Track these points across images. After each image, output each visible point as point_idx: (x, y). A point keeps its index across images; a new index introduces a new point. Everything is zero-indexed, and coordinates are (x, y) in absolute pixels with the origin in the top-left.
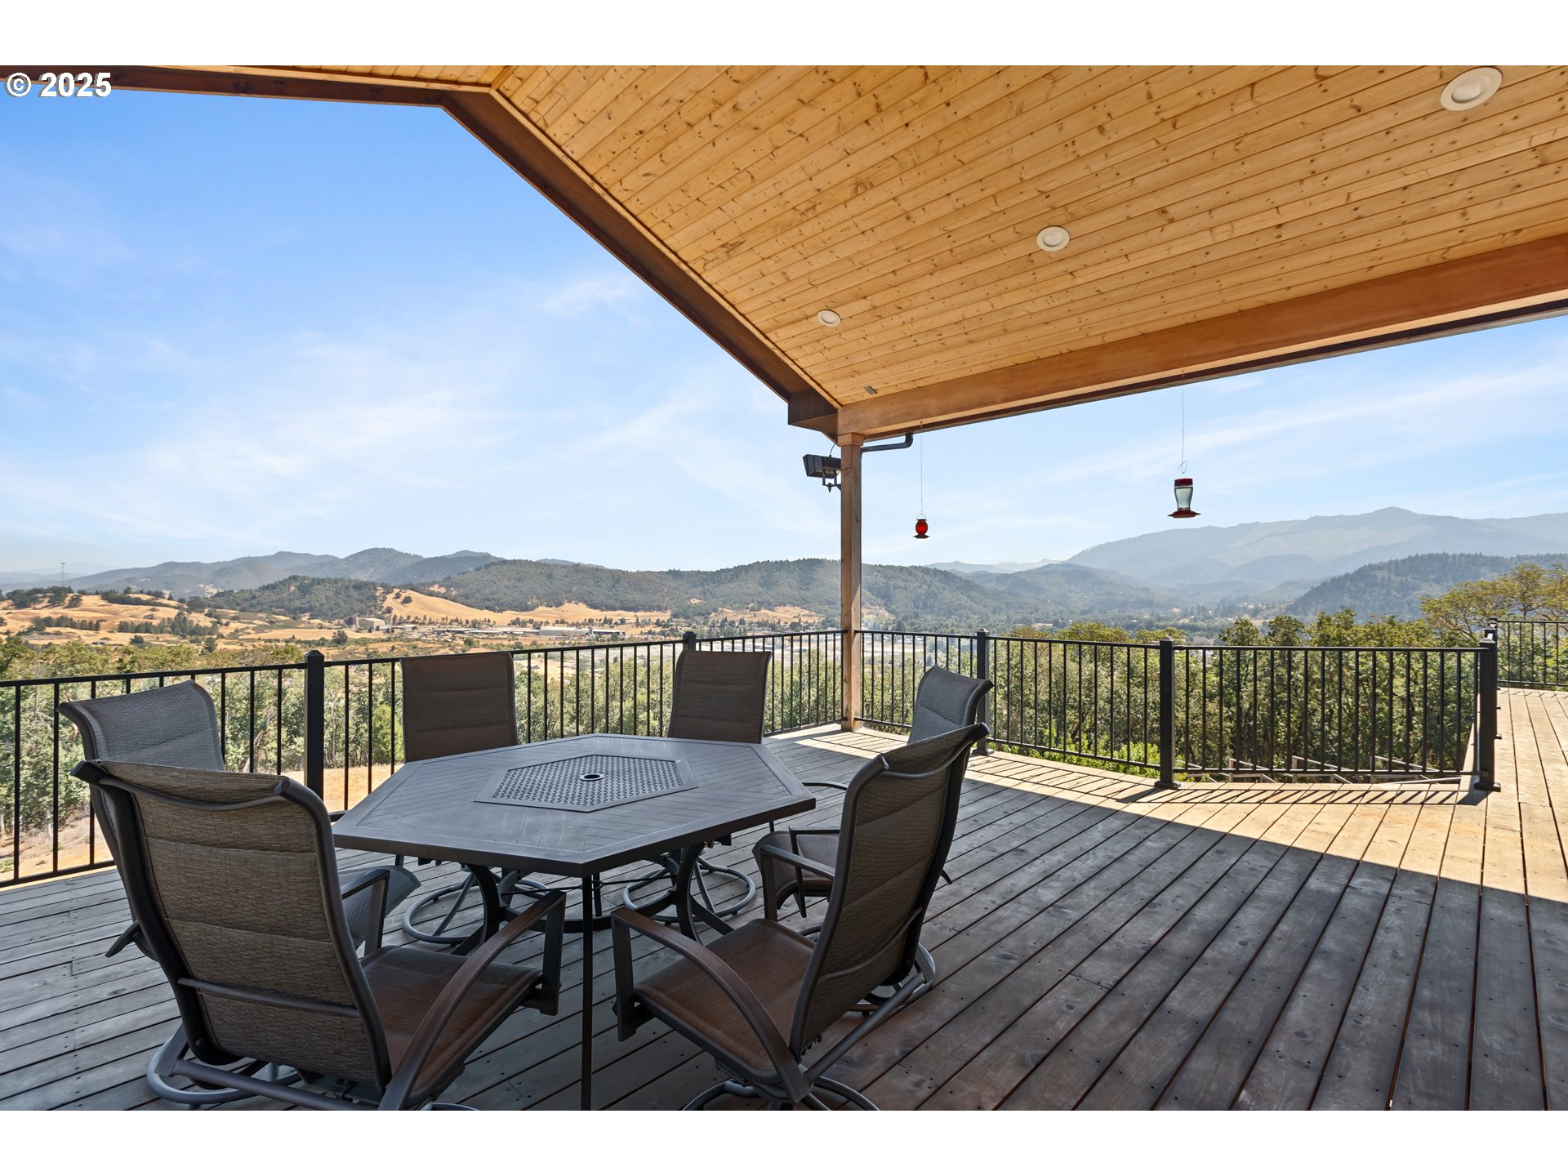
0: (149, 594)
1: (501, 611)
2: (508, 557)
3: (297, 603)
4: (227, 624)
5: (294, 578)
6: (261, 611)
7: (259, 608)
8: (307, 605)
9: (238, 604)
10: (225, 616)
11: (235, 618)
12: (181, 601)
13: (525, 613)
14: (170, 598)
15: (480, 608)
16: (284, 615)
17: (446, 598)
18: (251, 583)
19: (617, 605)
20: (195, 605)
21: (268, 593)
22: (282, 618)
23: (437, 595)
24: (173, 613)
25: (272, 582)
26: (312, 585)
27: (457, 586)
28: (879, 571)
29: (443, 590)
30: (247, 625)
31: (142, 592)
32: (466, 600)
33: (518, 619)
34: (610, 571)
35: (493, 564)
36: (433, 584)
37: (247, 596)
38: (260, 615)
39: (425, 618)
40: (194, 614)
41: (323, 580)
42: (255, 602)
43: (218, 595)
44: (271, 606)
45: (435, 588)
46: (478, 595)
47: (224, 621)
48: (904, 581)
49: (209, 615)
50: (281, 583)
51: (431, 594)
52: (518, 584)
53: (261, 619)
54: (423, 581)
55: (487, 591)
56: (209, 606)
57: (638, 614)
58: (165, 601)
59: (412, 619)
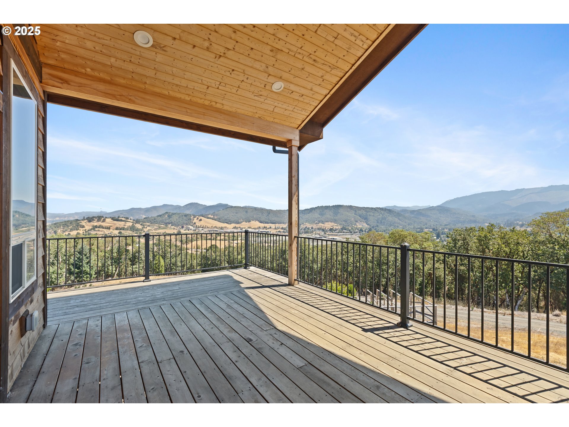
0: (125, 218)
1: (230, 224)
2: (234, 205)
3: (167, 221)
4: (146, 228)
5: (167, 213)
6: (156, 224)
7: (156, 222)
8: (170, 222)
9: (150, 221)
10: (146, 225)
11: (149, 226)
12: (134, 220)
13: (238, 224)
14: (131, 219)
15: (224, 223)
16: (163, 225)
17: (213, 219)
18: (155, 214)
19: (269, 222)
20: (138, 221)
21: (159, 217)
22: (163, 226)
23: (210, 218)
24: (131, 224)
25: (160, 214)
26: (172, 215)
27: (217, 215)
28: (363, 209)
29: (212, 217)
30: (151, 228)
31: (123, 217)
32: (219, 220)
33: (235, 226)
34: (267, 210)
35: (228, 208)
36: (209, 215)
37: (153, 218)
38: (156, 225)
39: (206, 226)
40: (137, 224)
41: (175, 213)
42: (155, 220)
43: (144, 218)
44: (160, 222)
45: (210, 216)
46: (223, 218)
47: (145, 227)
48: (373, 213)
49: (141, 225)
50: (163, 214)
51: (208, 218)
52: (236, 214)
53: (156, 226)
54: (207, 213)
55: (226, 217)
56: (142, 222)
57: (276, 225)
58: (129, 220)
59: (202, 226)
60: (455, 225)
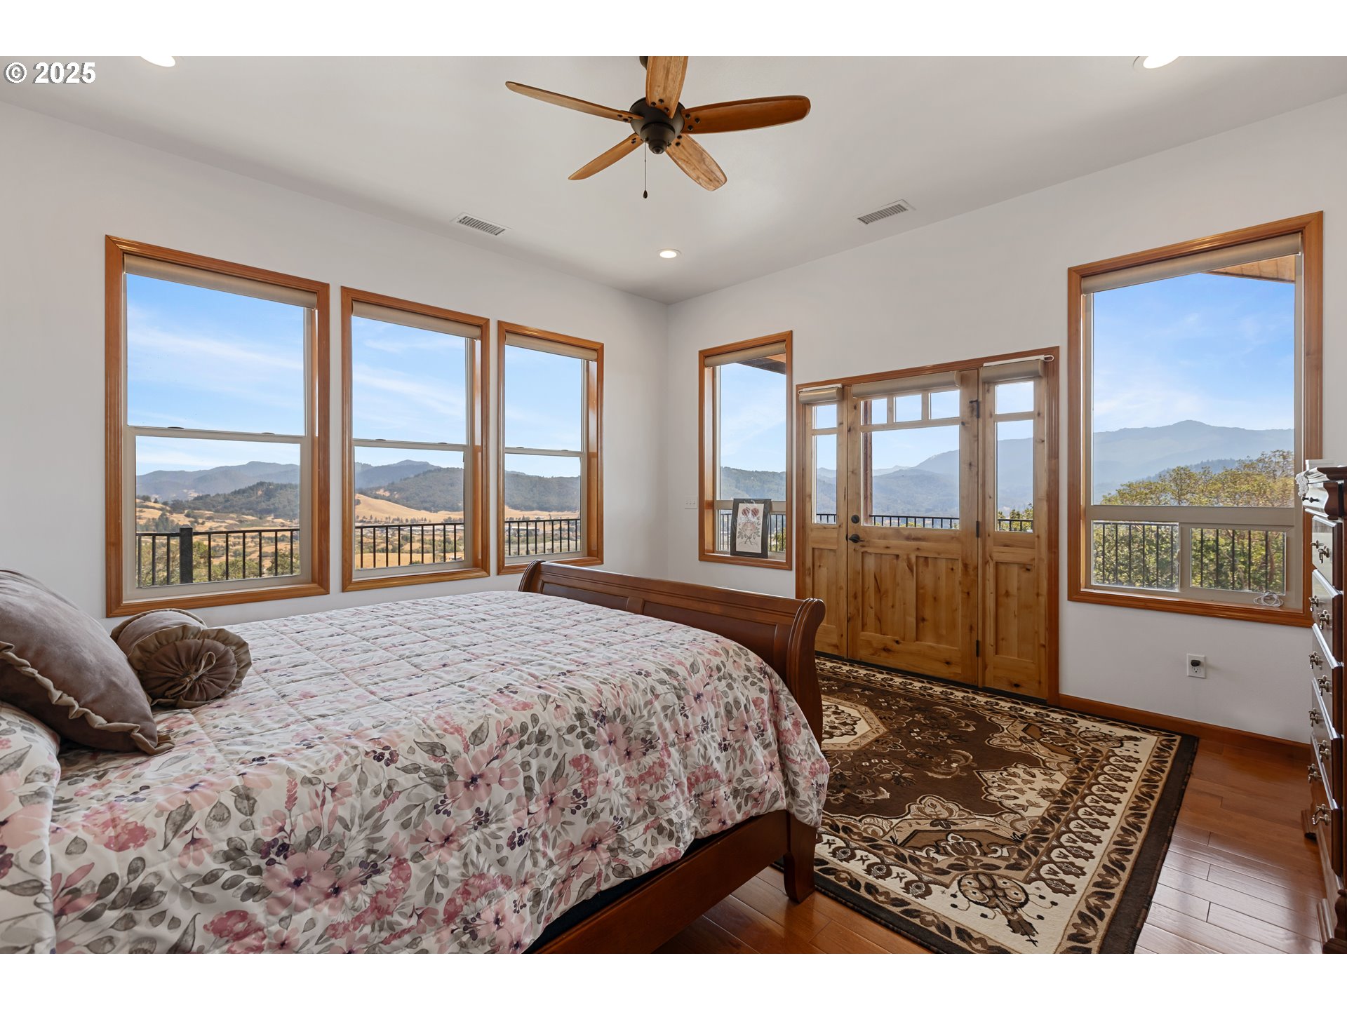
1: (436, 511)
2: (444, 466)
3: (264, 505)
4: (203, 523)
5: (261, 484)
6: (232, 512)
7: (231, 509)
8: (272, 507)
9: (214, 506)
10: (201, 517)
11: (210, 518)
12: (165, 503)
13: (457, 513)
14: (156, 502)
15: (419, 509)
16: (252, 516)
17: (390, 501)
18: (227, 488)
19: (535, 505)
20: (177, 507)
21: (239, 497)
22: (250, 518)
23: (383, 498)
24: (157, 514)
25: (243, 487)
26: (276, 490)
27: (400, 490)
28: (755, 476)
29: (387, 494)
30: (219, 524)
32: (407, 502)
33: (450, 518)
34: (529, 477)
35: (430, 471)
36: (378, 489)
37: (221, 499)
38: (232, 515)
39: (371, 518)
40: (175, 515)
41: (285, 486)
42: (228, 504)
43: (196, 499)
44: (241, 508)
45: (381, 492)
46: (417, 498)
47: (200, 521)
48: (776, 484)
49: (188, 516)
50: (251, 488)
51: (376, 497)
52: (450, 488)
53: (232, 519)
54: (372, 486)
55: (425, 494)
56: (190, 507)
57: (551, 513)
58: (152, 504)
59: (360, 519)
60: (946, 510)
